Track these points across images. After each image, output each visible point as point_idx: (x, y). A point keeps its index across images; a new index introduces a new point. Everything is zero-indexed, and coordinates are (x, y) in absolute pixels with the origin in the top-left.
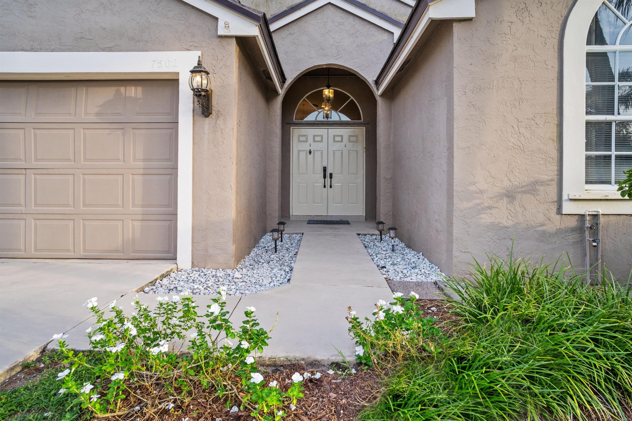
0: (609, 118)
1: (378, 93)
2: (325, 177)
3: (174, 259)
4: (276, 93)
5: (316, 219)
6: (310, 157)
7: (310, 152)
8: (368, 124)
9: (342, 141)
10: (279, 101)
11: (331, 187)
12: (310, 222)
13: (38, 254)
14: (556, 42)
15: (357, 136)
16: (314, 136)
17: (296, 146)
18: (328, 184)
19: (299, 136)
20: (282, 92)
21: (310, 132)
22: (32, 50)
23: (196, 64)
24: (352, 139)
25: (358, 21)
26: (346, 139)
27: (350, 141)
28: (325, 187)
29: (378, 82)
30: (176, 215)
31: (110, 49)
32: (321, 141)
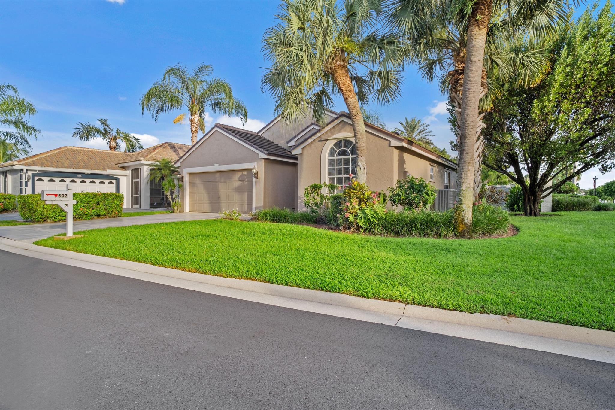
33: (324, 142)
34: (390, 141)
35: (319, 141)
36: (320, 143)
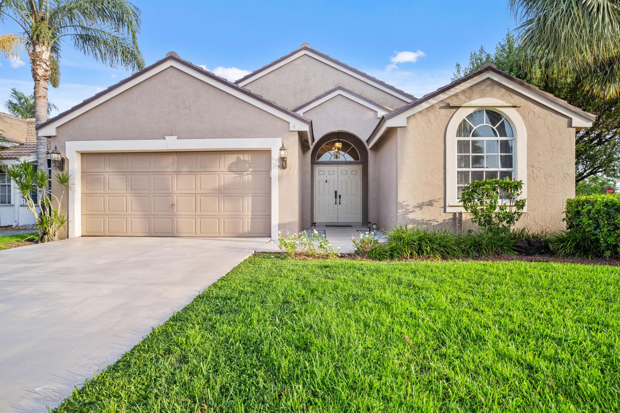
0: (467, 169)
1: (369, 147)
2: (336, 197)
3: (270, 237)
4: (308, 148)
5: (330, 224)
6: (326, 184)
7: (326, 182)
8: (364, 163)
9: (347, 174)
10: (310, 152)
11: (340, 204)
12: (326, 226)
13: (202, 235)
14: (443, 136)
15: (356, 171)
16: (329, 171)
17: (318, 178)
18: (338, 202)
19: (319, 171)
20: (312, 147)
21: (326, 168)
22: (202, 138)
23: (281, 146)
24: (354, 173)
25: (356, 104)
26: (349, 172)
27: (352, 174)
28: (336, 204)
29: (368, 141)
30: (271, 215)
31: (238, 137)
32: (334, 174)
33: (454, 110)
34: (570, 120)
35: (441, 108)
36: (444, 112)
